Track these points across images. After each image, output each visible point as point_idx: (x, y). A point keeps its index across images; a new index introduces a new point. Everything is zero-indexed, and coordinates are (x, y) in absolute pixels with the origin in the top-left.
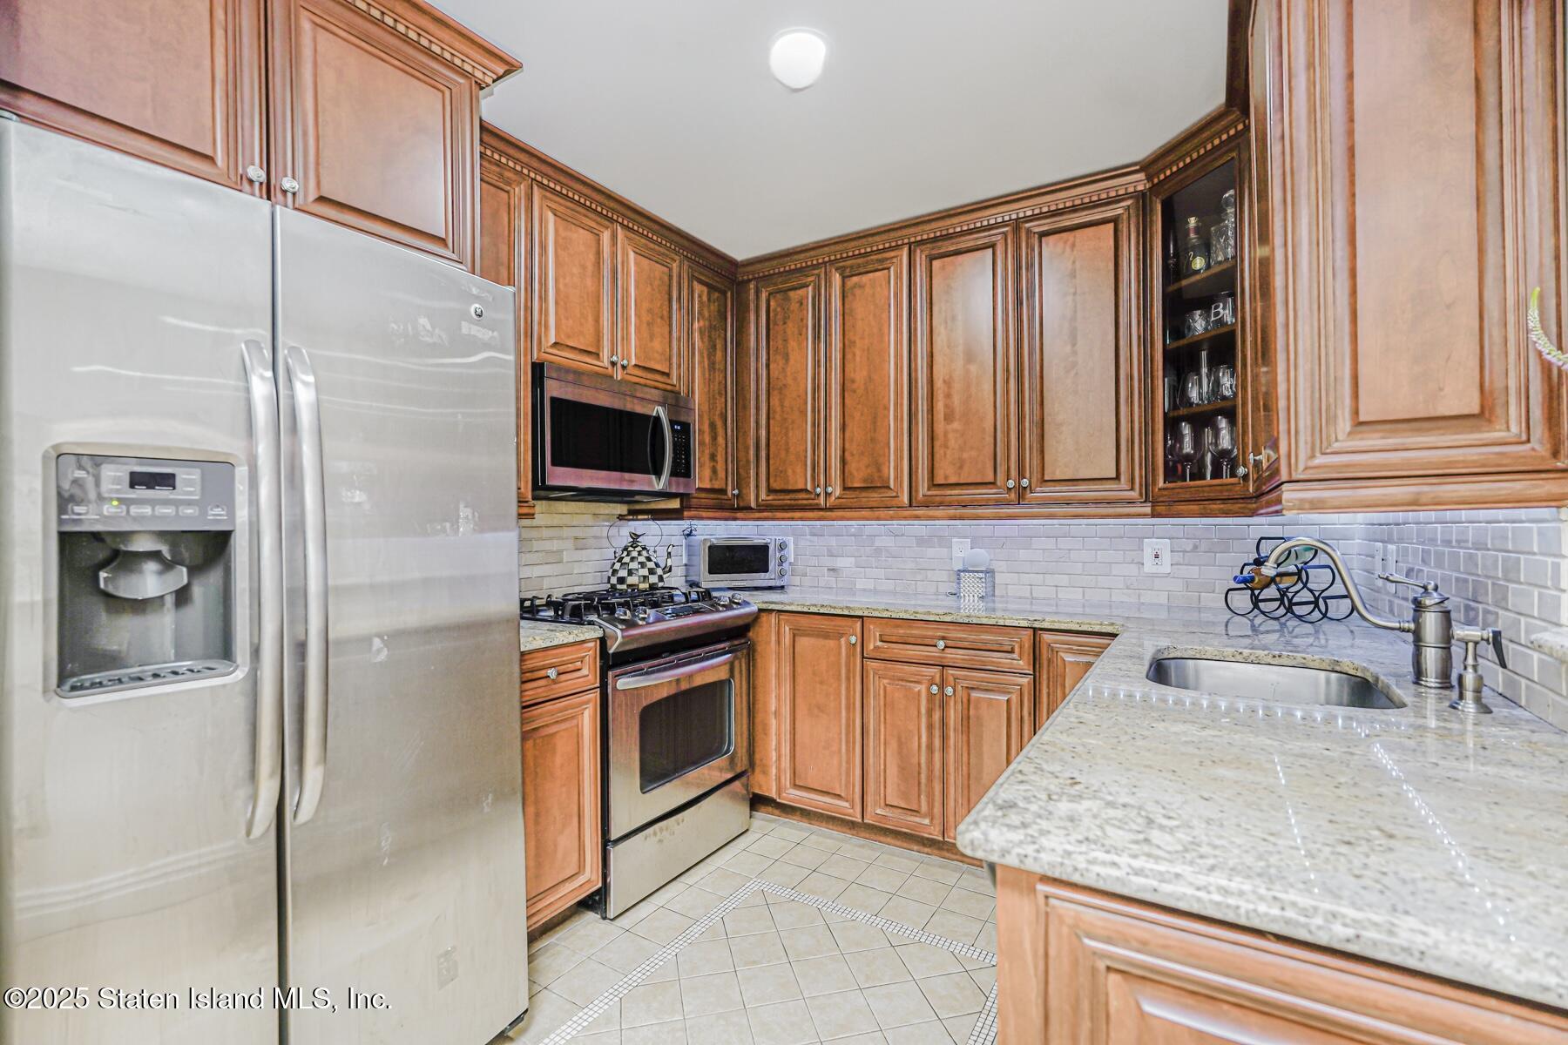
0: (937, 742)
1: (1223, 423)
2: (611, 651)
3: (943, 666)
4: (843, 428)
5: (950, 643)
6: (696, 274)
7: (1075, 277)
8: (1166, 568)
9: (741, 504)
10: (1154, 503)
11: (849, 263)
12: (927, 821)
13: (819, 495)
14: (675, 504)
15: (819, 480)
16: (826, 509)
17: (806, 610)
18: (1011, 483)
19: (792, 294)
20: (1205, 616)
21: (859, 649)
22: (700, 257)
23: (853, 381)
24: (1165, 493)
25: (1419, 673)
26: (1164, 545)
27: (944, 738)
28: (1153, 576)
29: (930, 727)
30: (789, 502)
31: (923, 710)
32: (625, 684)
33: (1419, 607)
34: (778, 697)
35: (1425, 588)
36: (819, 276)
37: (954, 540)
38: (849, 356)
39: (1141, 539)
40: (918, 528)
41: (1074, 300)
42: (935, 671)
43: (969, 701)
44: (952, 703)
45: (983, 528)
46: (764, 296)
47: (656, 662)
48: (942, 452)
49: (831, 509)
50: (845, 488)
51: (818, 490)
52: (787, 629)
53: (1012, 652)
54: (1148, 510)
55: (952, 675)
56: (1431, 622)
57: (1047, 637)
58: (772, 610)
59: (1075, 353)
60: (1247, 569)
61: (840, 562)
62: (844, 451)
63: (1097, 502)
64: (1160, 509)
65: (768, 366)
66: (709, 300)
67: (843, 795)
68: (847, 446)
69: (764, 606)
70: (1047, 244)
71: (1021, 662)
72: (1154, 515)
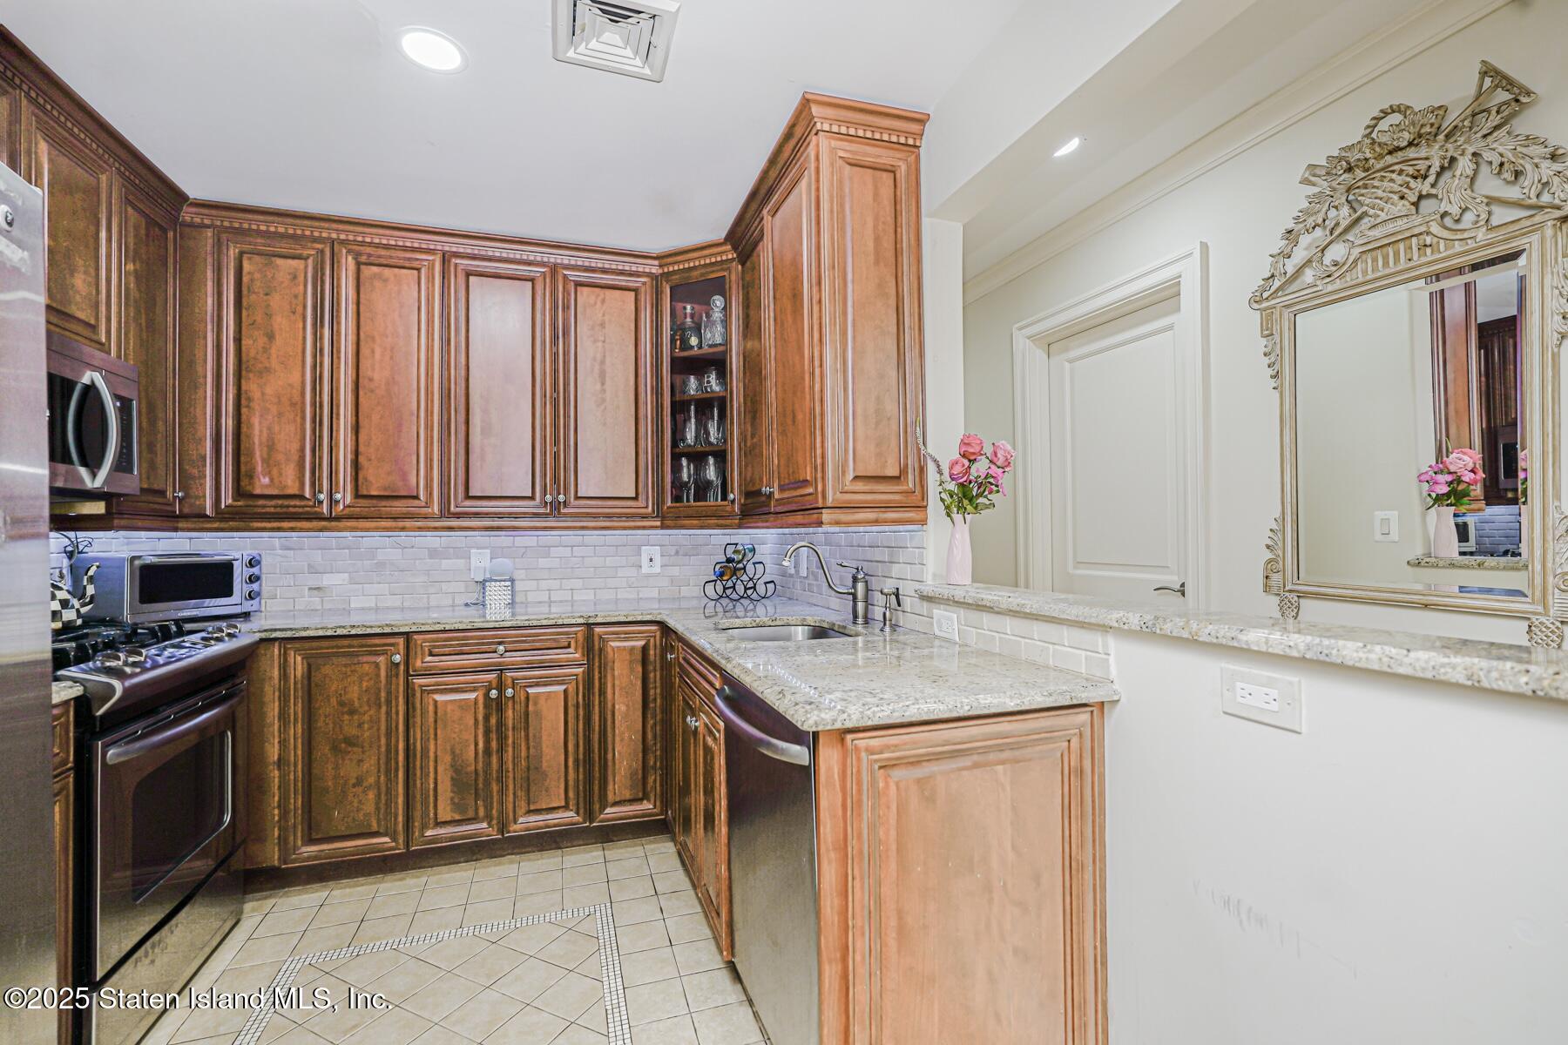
0: (494, 744)
1: (711, 460)
2: (100, 713)
3: (501, 670)
4: (357, 429)
5: (510, 647)
6: (130, 197)
7: (604, 327)
8: (657, 569)
9: (186, 510)
10: (663, 518)
11: (368, 250)
12: (485, 825)
13: (321, 502)
14: (98, 508)
15: (321, 485)
16: (330, 519)
17: (330, 633)
18: (549, 498)
19: (279, 261)
20: (684, 604)
21: (402, 667)
22: (137, 175)
23: (371, 380)
24: (672, 510)
25: (855, 617)
26: (656, 551)
27: (502, 739)
28: (648, 576)
29: (487, 732)
30: (272, 510)
31: (480, 718)
32: (118, 755)
33: (855, 579)
34: (283, 743)
35: (857, 569)
36: (322, 251)
37: (473, 551)
38: (364, 351)
39: (639, 547)
40: (432, 540)
41: (604, 346)
42: (492, 676)
43: (527, 698)
44: (510, 704)
45: (503, 539)
46: (233, 252)
47: (151, 720)
48: (479, 464)
49: (338, 519)
50: (357, 495)
51: (322, 497)
52: (299, 659)
53: (569, 646)
54: (658, 523)
55: (512, 677)
56: (860, 586)
57: (598, 630)
58: (275, 639)
59: (604, 391)
60: (718, 567)
61: (327, 580)
62: (357, 453)
63: (620, 516)
64: (668, 523)
65: (238, 340)
66: (147, 235)
67: (381, 831)
68: (362, 448)
69: (263, 635)
70: (582, 294)
71: (577, 655)
72: (663, 527)
